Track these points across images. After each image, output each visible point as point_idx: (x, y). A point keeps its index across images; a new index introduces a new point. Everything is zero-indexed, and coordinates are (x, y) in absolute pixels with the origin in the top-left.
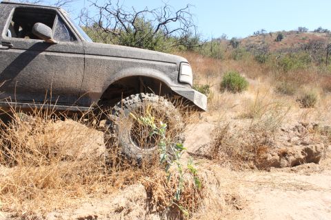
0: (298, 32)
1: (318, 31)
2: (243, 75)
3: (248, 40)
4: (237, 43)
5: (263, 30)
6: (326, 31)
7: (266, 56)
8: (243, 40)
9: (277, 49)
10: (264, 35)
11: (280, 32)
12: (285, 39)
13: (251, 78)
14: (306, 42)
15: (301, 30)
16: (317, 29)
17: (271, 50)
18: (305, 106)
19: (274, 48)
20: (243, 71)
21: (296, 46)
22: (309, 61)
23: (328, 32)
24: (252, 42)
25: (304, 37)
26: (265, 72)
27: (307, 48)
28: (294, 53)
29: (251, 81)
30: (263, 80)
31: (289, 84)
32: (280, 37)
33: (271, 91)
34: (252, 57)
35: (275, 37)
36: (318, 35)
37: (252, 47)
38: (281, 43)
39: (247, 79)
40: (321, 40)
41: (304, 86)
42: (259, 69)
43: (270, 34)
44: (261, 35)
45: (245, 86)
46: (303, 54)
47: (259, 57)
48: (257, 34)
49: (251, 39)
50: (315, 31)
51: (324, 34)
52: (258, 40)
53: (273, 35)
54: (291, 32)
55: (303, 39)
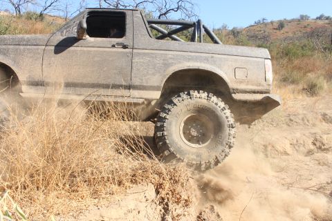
0: (299, 20)
1: (320, 18)
3: (249, 29)
4: (238, 32)
5: (264, 19)
6: (327, 18)
7: (268, 45)
9: (279, 38)
10: (266, 25)
11: (281, 21)
12: (286, 27)
14: (308, 30)
15: (303, 18)
16: (319, 16)
17: (273, 39)
18: (312, 95)
19: (275, 37)
21: (298, 34)
22: (313, 49)
23: (330, 19)
24: (253, 32)
25: (306, 24)
27: (310, 36)
28: (296, 41)
31: (294, 73)
32: (281, 25)
35: (276, 25)
36: (320, 22)
37: (253, 37)
38: (282, 31)
40: (323, 27)
43: (272, 23)
44: (262, 24)
48: (258, 23)
49: (252, 28)
50: (317, 18)
51: (327, 21)
52: (259, 29)
53: (274, 24)
54: (293, 20)
55: (305, 27)
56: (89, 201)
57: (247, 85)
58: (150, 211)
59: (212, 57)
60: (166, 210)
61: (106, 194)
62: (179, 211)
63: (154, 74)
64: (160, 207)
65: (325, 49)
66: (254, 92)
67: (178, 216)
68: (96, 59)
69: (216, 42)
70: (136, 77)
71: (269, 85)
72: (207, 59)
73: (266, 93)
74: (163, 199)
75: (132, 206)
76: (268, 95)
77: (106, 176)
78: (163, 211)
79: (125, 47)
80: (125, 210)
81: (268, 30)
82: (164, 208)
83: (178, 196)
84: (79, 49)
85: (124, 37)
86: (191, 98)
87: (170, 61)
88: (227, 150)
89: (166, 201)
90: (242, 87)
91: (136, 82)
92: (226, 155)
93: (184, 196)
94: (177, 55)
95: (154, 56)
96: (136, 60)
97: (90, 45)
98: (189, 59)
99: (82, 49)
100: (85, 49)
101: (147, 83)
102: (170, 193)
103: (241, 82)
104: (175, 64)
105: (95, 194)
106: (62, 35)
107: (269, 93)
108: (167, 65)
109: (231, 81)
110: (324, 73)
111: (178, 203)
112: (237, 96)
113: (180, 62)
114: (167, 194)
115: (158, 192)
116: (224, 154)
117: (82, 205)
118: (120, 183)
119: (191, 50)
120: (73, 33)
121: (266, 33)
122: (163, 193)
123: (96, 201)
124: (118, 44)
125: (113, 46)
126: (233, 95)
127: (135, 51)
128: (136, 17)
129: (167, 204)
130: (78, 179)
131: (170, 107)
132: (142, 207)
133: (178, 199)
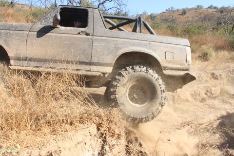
0: (196, 9)
1: (210, 7)
5: (172, 8)
6: (215, 8)
7: (175, 26)
8: (159, 15)
9: (183, 21)
10: (174, 11)
11: (183, 9)
12: (187, 14)
14: (203, 16)
15: (199, 7)
16: (209, 6)
17: (179, 21)
18: (205, 61)
21: (196, 18)
22: (205, 29)
23: (217, 8)
27: (203, 19)
32: (184, 12)
35: (180, 12)
36: (210, 11)
37: (165, 20)
38: (185, 16)
40: (212, 14)
43: (178, 10)
44: (171, 11)
48: (168, 11)
49: (164, 14)
50: (208, 8)
51: (215, 10)
52: (169, 14)
53: (180, 11)
54: (192, 9)
55: (200, 13)
56: (50, 137)
57: (174, 64)
58: (93, 142)
59: (150, 44)
60: (105, 141)
61: (62, 131)
62: (114, 142)
63: (108, 55)
64: (100, 140)
65: (213, 29)
66: (179, 70)
67: (113, 145)
68: (66, 42)
69: (152, 33)
70: (95, 56)
71: (189, 65)
72: (146, 45)
73: (186, 70)
74: (102, 134)
75: (80, 140)
76: (187, 72)
77: (61, 119)
78: (102, 142)
79: (87, 34)
80: (75, 142)
81: (176, 15)
82: (103, 140)
83: (113, 132)
84: (54, 34)
85: (87, 27)
86: (134, 71)
87: (120, 46)
88: (160, 108)
89: (104, 135)
90: (170, 65)
91: (95, 60)
92: (159, 112)
93: (117, 132)
94: (125, 42)
95: (108, 41)
96: (95, 44)
97: (62, 32)
98: (133, 45)
99: (56, 34)
100: (58, 35)
101: (103, 60)
102: (107, 130)
103: (169, 62)
104: (123, 48)
105: (54, 132)
106: (41, 24)
107: (188, 70)
108: (117, 49)
109: (162, 62)
110: (213, 45)
111: (113, 136)
112: (166, 72)
113: (127, 47)
114: (105, 130)
115: (98, 130)
116: (158, 111)
117: (44, 140)
118: (71, 124)
119: (135, 38)
120: (50, 23)
121: (174, 18)
122: (102, 130)
123: (55, 136)
124: (82, 32)
125: (79, 33)
126: (164, 71)
127: (94, 37)
128: (96, 13)
129: (105, 138)
130: (41, 122)
131: (120, 78)
132: (87, 139)
133: (113, 134)
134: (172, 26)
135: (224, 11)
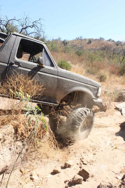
0: (99, 40)
1: (109, 40)
2: (69, 62)
3: (72, 42)
4: (67, 43)
5: (81, 37)
6: (113, 41)
7: (82, 52)
8: (70, 42)
9: (88, 48)
10: (82, 40)
11: (90, 39)
12: (92, 43)
13: (73, 64)
14: (103, 46)
15: (101, 39)
16: (109, 39)
17: (85, 48)
18: (101, 81)
19: (86, 48)
20: (69, 59)
21: (98, 47)
22: (104, 57)
23: (114, 42)
24: (75, 43)
25: (102, 43)
26: (81, 61)
27: (104, 49)
28: (97, 51)
29: (73, 66)
30: (79, 66)
31: (93, 69)
32: (90, 41)
33: (84, 72)
34: (74, 52)
35: (87, 42)
36: (109, 43)
37: (75, 46)
38: (90, 45)
39: (71, 64)
40: (111, 45)
41: (101, 70)
42: (78, 59)
43: (85, 39)
44: (80, 40)
45: (70, 69)
46: (101, 52)
47: (78, 52)
48: (77, 39)
49: (75, 41)
50: (108, 41)
51: (112, 42)
52: (78, 42)
54: (96, 40)
55: (102, 44)
121: (82, 45)
134: (80, 52)
135: (119, 45)
